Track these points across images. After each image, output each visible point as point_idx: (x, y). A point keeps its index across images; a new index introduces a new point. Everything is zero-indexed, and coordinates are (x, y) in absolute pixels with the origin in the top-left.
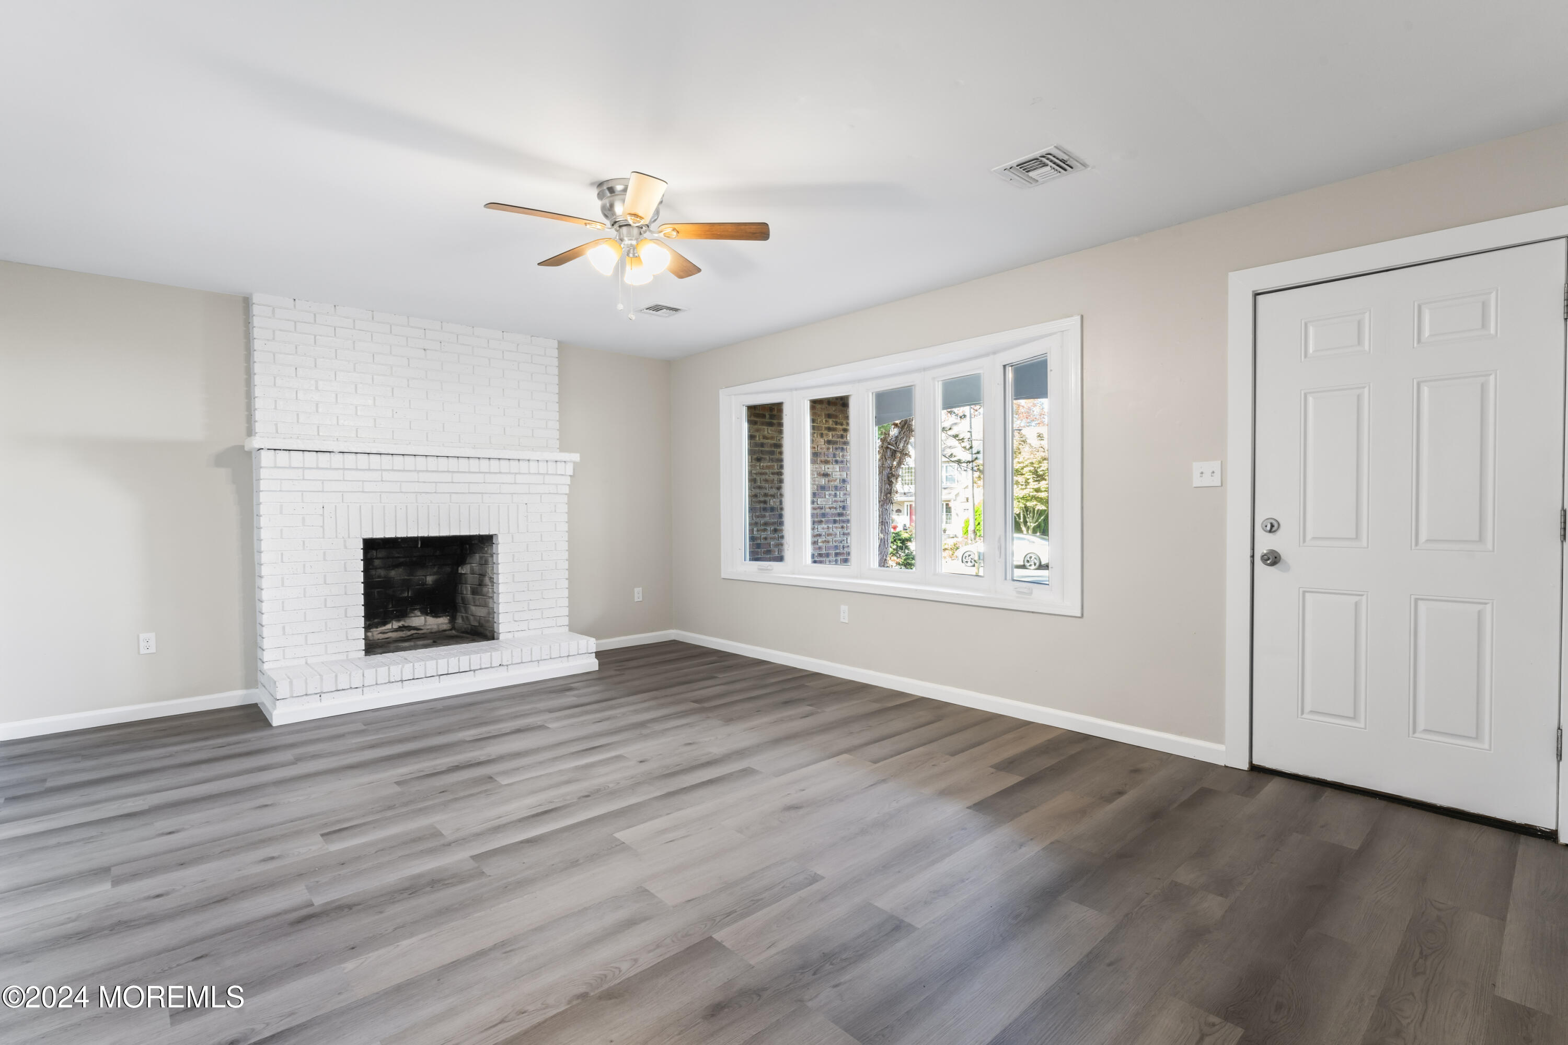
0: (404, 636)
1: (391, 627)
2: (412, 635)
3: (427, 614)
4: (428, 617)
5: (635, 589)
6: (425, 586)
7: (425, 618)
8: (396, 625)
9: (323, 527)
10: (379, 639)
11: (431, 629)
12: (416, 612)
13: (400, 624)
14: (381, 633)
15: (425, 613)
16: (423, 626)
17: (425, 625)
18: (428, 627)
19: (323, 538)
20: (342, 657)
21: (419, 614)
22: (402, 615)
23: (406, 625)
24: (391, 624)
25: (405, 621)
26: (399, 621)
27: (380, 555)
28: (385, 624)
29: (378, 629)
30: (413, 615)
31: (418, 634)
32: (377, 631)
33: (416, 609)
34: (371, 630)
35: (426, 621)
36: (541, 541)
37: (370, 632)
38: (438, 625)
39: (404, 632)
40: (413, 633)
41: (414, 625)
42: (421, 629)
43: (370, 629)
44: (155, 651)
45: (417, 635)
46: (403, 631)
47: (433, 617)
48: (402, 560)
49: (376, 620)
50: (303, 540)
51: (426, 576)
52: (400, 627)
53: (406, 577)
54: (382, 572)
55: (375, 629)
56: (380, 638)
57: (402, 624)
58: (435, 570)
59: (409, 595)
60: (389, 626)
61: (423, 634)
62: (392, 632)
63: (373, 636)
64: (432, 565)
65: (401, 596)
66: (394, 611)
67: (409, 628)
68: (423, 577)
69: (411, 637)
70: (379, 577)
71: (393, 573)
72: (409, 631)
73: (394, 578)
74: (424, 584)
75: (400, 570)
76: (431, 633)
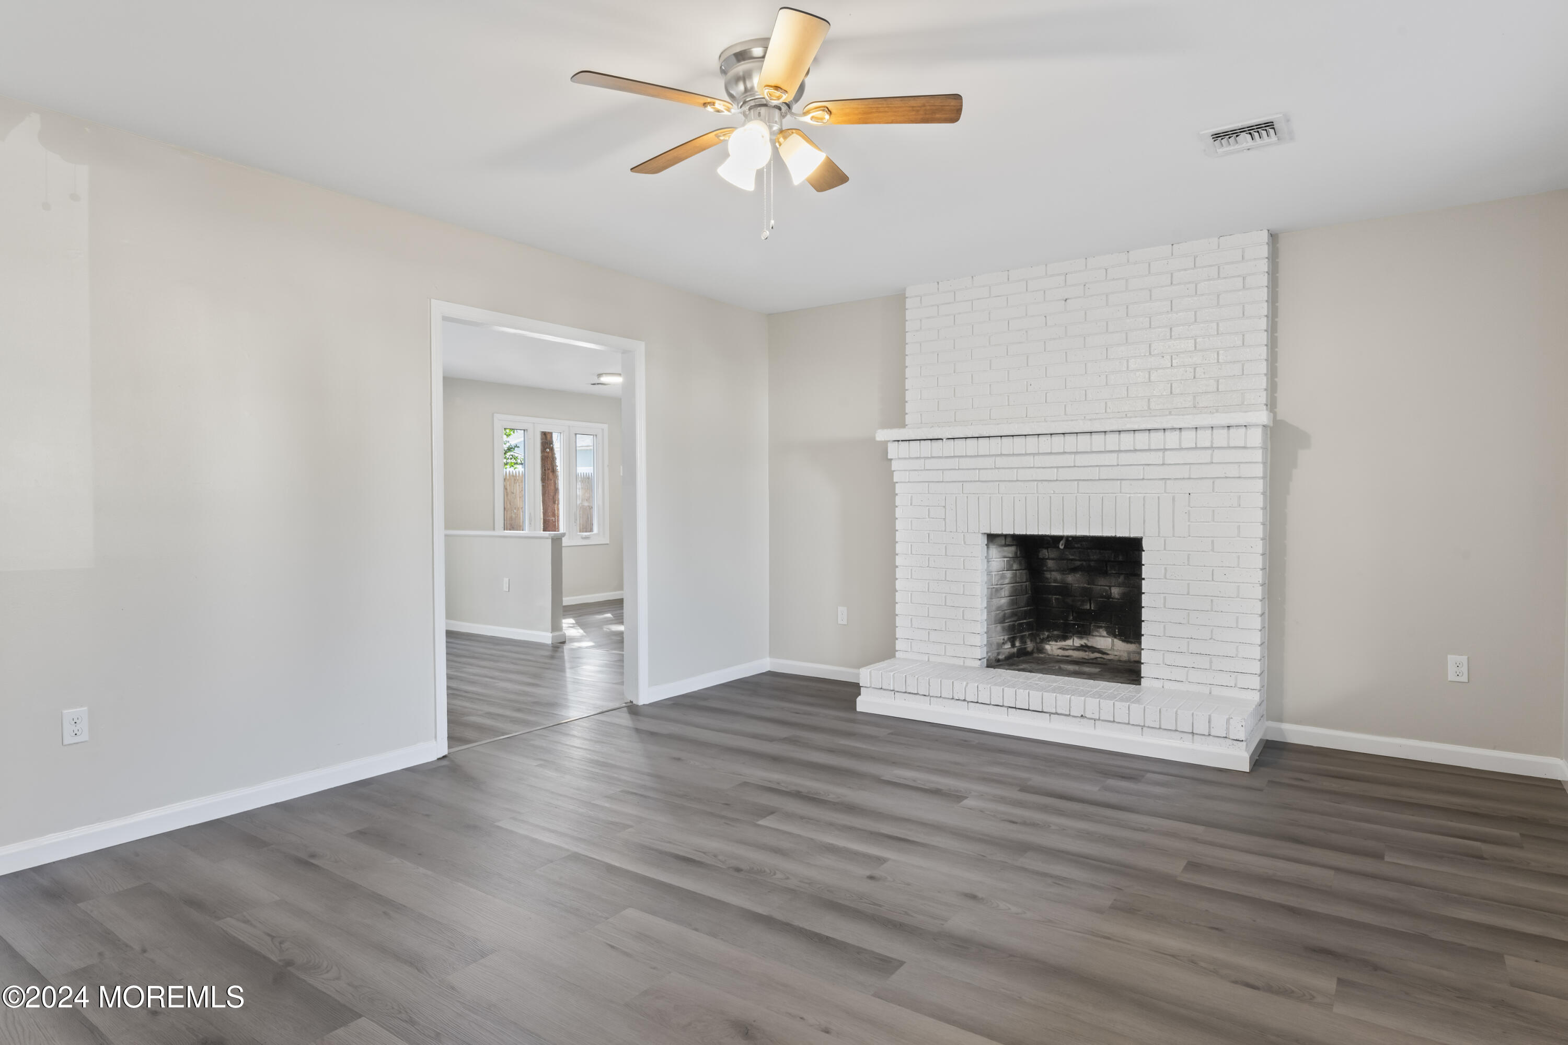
0: (1086, 657)
1: (1071, 644)
2: (1096, 658)
3: (1115, 636)
4: (1116, 640)
5: (1449, 656)
6: (1111, 600)
7: (1113, 642)
8: (1077, 642)
9: (945, 519)
10: (1058, 656)
11: (1120, 656)
12: (1101, 630)
13: (1083, 642)
14: (1060, 648)
15: (1112, 634)
16: (1110, 650)
17: (1112, 649)
18: (1116, 653)
19: (945, 531)
20: (960, 662)
21: (1105, 633)
22: (1084, 632)
23: (1089, 644)
24: (1072, 640)
25: (1088, 640)
26: (1081, 638)
27: (1052, 556)
28: (1065, 638)
29: (1058, 643)
30: (1097, 634)
31: (1104, 659)
32: (1056, 645)
33: (1101, 627)
34: (1051, 643)
35: (1113, 644)
36: (1213, 550)
37: (1049, 644)
38: (1129, 653)
39: (1087, 653)
40: (1098, 656)
41: (1099, 647)
42: (1108, 654)
43: (1049, 641)
44: (846, 624)
45: (1102, 660)
46: (1086, 651)
47: (1123, 641)
48: (1078, 563)
49: (1056, 633)
50: (928, 532)
51: (1110, 587)
52: (1082, 646)
53: (1085, 585)
54: (1057, 576)
55: (1053, 643)
56: (1060, 655)
57: (1085, 643)
58: (1121, 579)
59: (1092, 609)
60: (1069, 642)
61: (1110, 660)
62: (1073, 650)
63: (1052, 650)
64: (1116, 573)
65: (1081, 608)
66: (1075, 625)
67: (1093, 649)
68: (1107, 588)
69: (1094, 661)
70: (1055, 581)
71: (1070, 578)
72: (1093, 653)
73: (1072, 584)
74: (1109, 596)
75: (1078, 575)
76: (1120, 661)
